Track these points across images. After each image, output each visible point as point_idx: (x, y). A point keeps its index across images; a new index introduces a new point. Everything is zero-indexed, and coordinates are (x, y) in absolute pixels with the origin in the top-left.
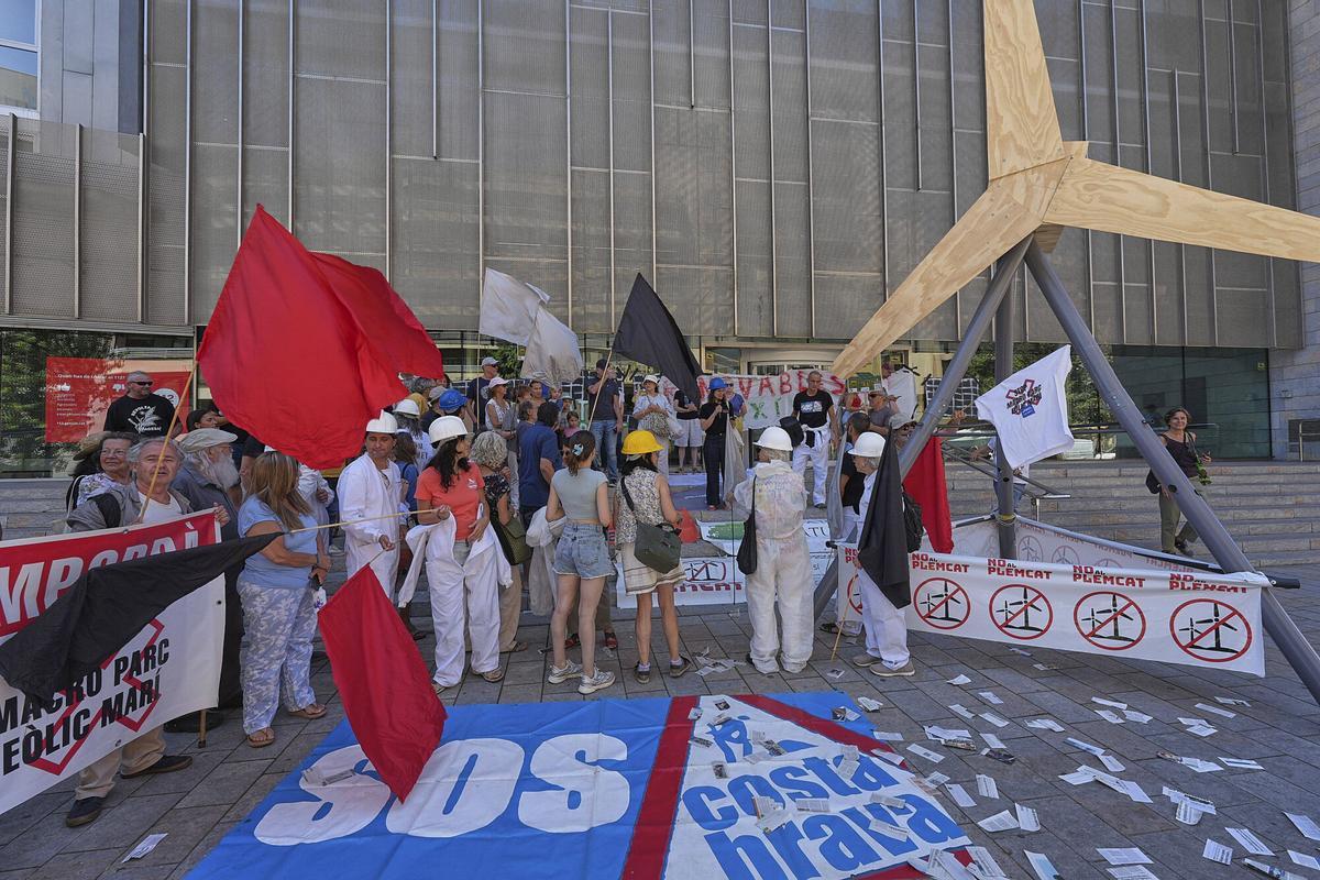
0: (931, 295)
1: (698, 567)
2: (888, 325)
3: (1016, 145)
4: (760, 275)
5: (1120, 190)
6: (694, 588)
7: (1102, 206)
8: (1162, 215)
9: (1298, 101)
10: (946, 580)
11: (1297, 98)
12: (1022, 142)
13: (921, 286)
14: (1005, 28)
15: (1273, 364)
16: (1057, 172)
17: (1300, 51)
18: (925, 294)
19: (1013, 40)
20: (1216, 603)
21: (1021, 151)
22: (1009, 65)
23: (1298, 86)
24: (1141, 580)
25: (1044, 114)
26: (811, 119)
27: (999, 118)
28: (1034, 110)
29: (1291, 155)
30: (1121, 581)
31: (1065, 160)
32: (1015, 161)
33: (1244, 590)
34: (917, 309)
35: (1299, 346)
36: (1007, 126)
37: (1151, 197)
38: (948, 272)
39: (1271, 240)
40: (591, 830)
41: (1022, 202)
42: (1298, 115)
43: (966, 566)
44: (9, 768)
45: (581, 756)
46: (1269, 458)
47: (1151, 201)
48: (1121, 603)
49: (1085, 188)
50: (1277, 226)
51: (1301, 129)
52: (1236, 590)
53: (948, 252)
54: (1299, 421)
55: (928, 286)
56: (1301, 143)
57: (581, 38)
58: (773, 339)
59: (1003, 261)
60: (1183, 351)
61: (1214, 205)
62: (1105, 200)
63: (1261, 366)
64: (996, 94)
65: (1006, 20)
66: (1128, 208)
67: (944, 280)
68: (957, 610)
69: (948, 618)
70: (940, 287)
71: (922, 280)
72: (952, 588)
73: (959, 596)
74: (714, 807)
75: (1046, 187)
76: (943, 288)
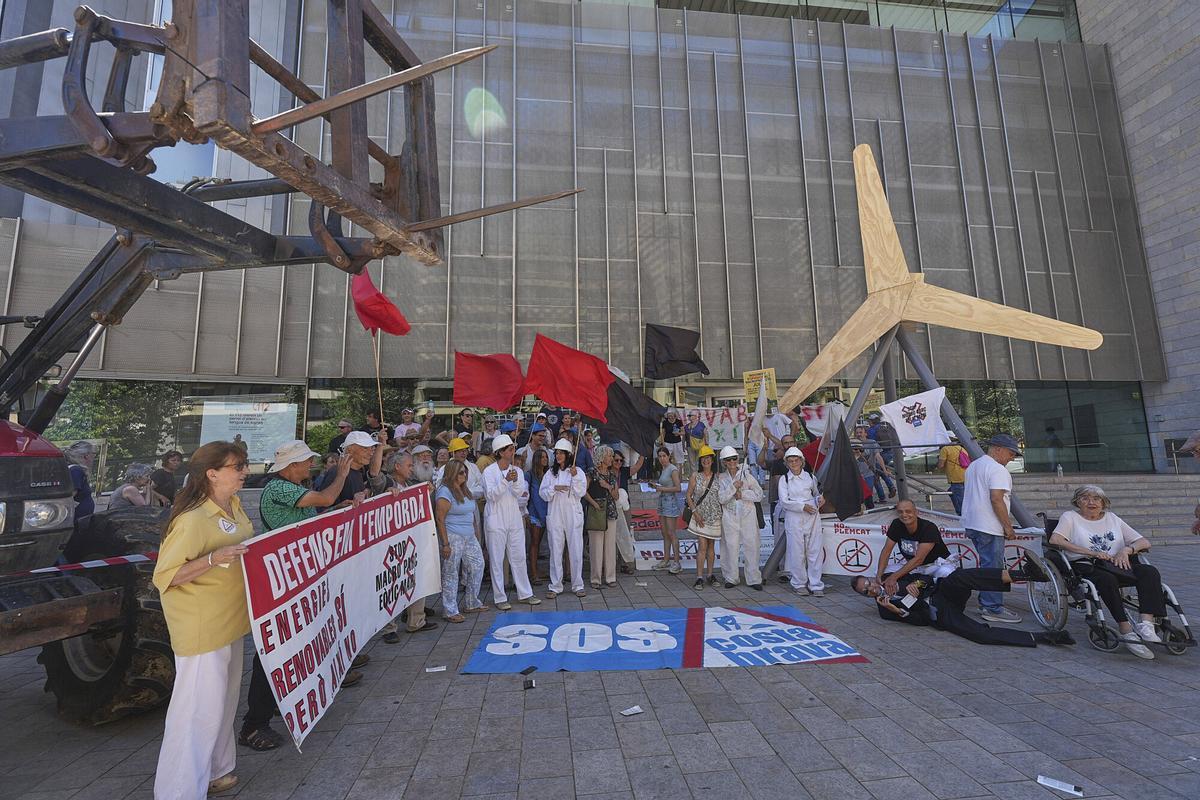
1: (690, 545)
2: (811, 380)
4: (720, 332)
5: (944, 301)
6: (689, 558)
8: (970, 316)
9: (1139, 189)
10: (856, 540)
11: (1137, 187)
12: (885, 272)
13: (832, 355)
15: (1145, 394)
16: (908, 291)
17: (1135, 153)
20: (1018, 547)
21: (885, 278)
22: (874, 229)
23: (1137, 178)
26: (754, 217)
28: (892, 256)
29: (1138, 230)
31: (912, 284)
32: (882, 283)
33: (1032, 538)
34: (829, 369)
35: (1162, 378)
36: (876, 263)
37: (964, 307)
38: (847, 347)
40: (661, 651)
43: (868, 531)
44: (381, 609)
45: (643, 629)
46: (1153, 471)
47: (963, 309)
49: (925, 300)
51: (1143, 210)
52: (1028, 538)
54: (1171, 440)
56: (1144, 221)
57: (585, 169)
58: (731, 380)
59: (883, 339)
60: (1067, 385)
62: (936, 307)
63: (1136, 395)
64: (869, 244)
65: (871, 206)
67: (845, 352)
68: (864, 560)
69: (858, 565)
70: (843, 356)
71: (831, 352)
72: (860, 545)
73: (865, 550)
74: (723, 645)
75: (902, 299)
76: (845, 357)
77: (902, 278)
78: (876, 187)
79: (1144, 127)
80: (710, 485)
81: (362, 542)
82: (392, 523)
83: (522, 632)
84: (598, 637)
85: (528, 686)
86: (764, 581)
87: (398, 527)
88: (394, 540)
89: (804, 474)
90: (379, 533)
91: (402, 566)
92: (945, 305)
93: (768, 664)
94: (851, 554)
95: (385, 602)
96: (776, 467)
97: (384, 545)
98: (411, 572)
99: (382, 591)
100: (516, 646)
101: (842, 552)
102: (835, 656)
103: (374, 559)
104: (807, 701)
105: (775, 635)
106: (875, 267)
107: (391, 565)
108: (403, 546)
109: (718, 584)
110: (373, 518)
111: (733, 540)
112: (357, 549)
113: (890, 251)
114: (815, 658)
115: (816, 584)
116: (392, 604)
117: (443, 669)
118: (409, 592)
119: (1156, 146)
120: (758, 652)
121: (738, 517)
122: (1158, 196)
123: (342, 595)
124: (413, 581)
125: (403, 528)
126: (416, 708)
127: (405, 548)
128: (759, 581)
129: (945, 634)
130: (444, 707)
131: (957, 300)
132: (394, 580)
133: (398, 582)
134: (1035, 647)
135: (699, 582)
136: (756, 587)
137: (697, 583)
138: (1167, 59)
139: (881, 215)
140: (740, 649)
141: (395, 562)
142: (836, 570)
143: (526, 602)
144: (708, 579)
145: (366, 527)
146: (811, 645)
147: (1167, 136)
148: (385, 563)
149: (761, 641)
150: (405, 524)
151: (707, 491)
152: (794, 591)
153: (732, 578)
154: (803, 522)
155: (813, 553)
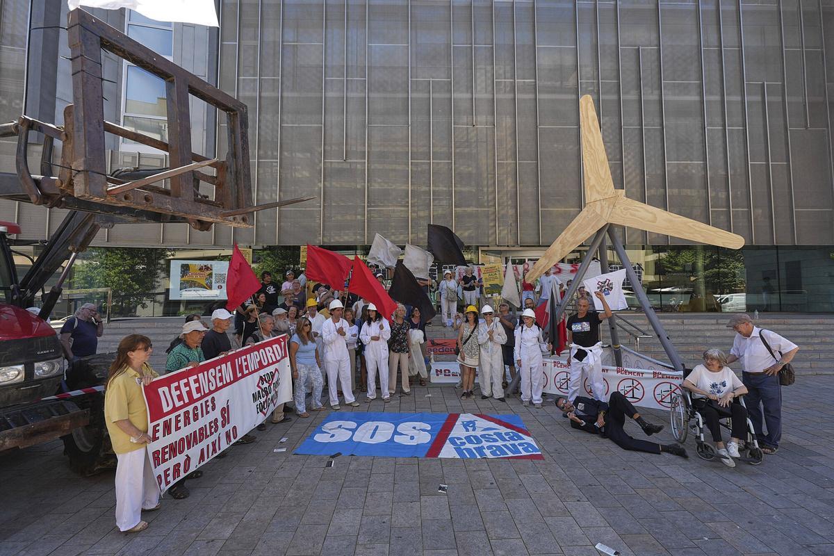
0: (565, 249)
2: (547, 262)
3: (597, 190)
5: (637, 211)
7: (631, 217)
8: (655, 222)
10: (567, 373)
12: (599, 189)
14: (590, 142)
16: (613, 202)
19: (593, 147)
20: (671, 384)
21: (598, 192)
22: (592, 157)
24: (642, 374)
25: (607, 178)
27: (589, 178)
28: (603, 176)
30: (635, 374)
31: (616, 197)
32: (596, 196)
36: (592, 182)
38: (571, 240)
39: (696, 235)
40: (418, 444)
41: (599, 213)
44: (258, 413)
45: (414, 428)
47: (650, 216)
48: (635, 383)
49: (624, 209)
50: (698, 229)
53: (570, 232)
55: (563, 247)
57: (416, 95)
61: (674, 219)
62: (631, 214)
65: (591, 139)
66: (641, 218)
67: (569, 243)
69: (567, 389)
71: (560, 243)
72: (569, 376)
74: (458, 442)
75: (609, 207)
76: (570, 246)
77: (609, 193)
78: (594, 125)
80: (472, 332)
81: (239, 375)
82: (260, 362)
83: (340, 427)
84: (384, 432)
85: (329, 464)
87: (265, 364)
88: (262, 373)
89: (535, 327)
90: (252, 368)
92: (637, 213)
93: (479, 457)
95: (261, 409)
97: (256, 376)
98: (276, 390)
100: (333, 436)
102: (524, 453)
103: (250, 384)
104: (488, 485)
106: (591, 184)
107: (263, 387)
108: (271, 375)
109: (474, 397)
110: (246, 360)
111: (486, 368)
112: (236, 379)
113: (602, 173)
114: (511, 455)
115: (537, 399)
116: (266, 409)
117: (284, 450)
121: (490, 354)
123: (228, 406)
124: (277, 395)
125: (269, 365)
126: (260, 476)
128: (502, 396)
129: (607, 440)
130: (276, 476)
131: (647, 211)
132: (267, 395)
133: (270, 396)
134: (660, 454)
136: (502, 400)
137: (463, 395)
139: (597, 147)
141: (265, 385)
143: (350, 405)
145: (241, 366)
148: (258, 386)
150: (271, 362)
151: (470, 336)
152: (522, 402)
153: (486, 393)
154: (530, 359)
155: (536, 379)
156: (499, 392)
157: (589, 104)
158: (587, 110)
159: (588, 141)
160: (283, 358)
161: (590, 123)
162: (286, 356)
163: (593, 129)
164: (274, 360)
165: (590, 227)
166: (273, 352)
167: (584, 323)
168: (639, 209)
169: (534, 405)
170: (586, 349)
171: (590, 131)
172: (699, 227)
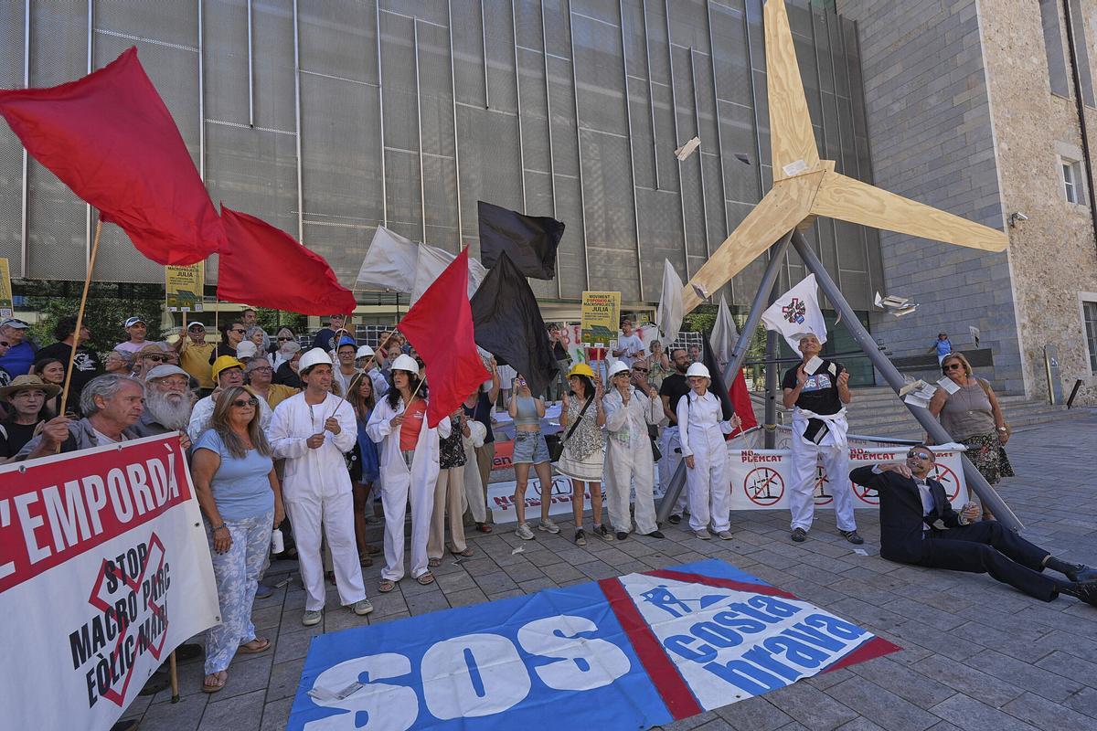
0: (737, 261)
3: (790, 159)
5: (856, 194)
7: (846, 204)
8: (882, 212)
10: (766, 469)
11: (873, 149)
13: (729, 255)
14: (780, 78)
15: (871, 322)
16: (817, 180)
17: (872, 119)
18: (731, 261)
19: (786, 88)
22: (784, 104)
23: (873, 141)
24: (892, 454)
25: (807, 140)
27: (779, 140)
28: (801, 137)
30: (880, 456)
31: (822, 172)
33: (951, 455)
34: (726, 271)
36: (784, 145)
37: (876, 201)
38: (748, 245)
40: (615, 681)
41: (795, 198)
42: (874, 160)
43: (779, 457)
44: (93, 701)
45: (558, 633)
46: (874, 385)
47: (874, 204)
49: (835, 191)
50: (946, 223)
52: (946, 454)
53: (746, 232)
55: (734, 257)
57: (390, 38)
61: (910, 208)
62: (847, 201)
63: (865, 322)
64: (776, 123)
65: (781, 74)
66: (861, 207)
67: (744, 252)
68: (775, 490)
69: (769, 497)
70: (742, 256)
71: (729, 250)
72: (770, 474)
73: (776, 479)
74: (693, 647)
75: (811, 189)
76: (745, 257)
77: (811, 165)
79: (880, 97)
80: (583, 412)
82: (107, 513)
83: (362, 679)
84: (497, 665)
86: (659, 525)
87: (124, 518)
88: (113, 549)
89: (709, 396)
91: (140, 596)
92: (855, 198)
93: (788, 682)
94: (759, 485)
95: (102, 683)
96: (675, 388)
97: (89, 564)
98: (159, 603)
99: (93, 661)
101: (750, 482)
105: (742, 616)
106: (783, 150)
107: (111, 600)
108: (140, 555)
109: (610, 537)
111: (624, 481)
113: (798, 133)
114: (831, 655)
115: (722, 524)
116: (122, 679)
118: (156, 643)
119: (888, 115)
120: (749, 655)
121: (631, 451)
122: (887, 158)
124: (163, 619)
125: (138, 520)
127: (145, 559)
128: (655, 528)
131: (870, 195)
132: (123, 628)
133: (133, 630)
135: (579, 534)
136: (656, 535)
137: (578, 536)
138: (900, 41)
139: (791, 87)
140: (725, 655)
141: (123, 591)
142: (744, 504)
144: (595, 530)
146: (798, 626)
147: (896, 107)
148: (94, 600)
149: (734, 629)
150: (142, 511)
151: (579, 419)
152: (693, 533)
153: (625, 526)
154: (710, 453)
155: (721, 488)
156: (647, 522)
157: (780, 14)
158: (776, 23)
159: (777, 77)
160: (173, 502)
161: (781, 46)
162: (184, 495)
163: (784, 56)
164: (151, 507)
165: (781, 223)
166: (149, 483)
167: (821, 375)
168: (856, 191)
169: (718, 535)
170: (825, 418)
171: (781, 60)
172: (946, 220)
